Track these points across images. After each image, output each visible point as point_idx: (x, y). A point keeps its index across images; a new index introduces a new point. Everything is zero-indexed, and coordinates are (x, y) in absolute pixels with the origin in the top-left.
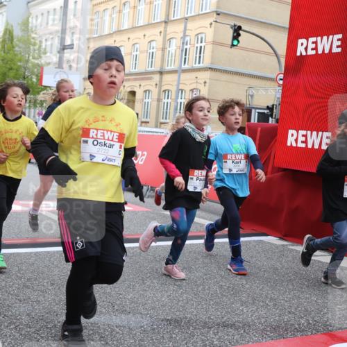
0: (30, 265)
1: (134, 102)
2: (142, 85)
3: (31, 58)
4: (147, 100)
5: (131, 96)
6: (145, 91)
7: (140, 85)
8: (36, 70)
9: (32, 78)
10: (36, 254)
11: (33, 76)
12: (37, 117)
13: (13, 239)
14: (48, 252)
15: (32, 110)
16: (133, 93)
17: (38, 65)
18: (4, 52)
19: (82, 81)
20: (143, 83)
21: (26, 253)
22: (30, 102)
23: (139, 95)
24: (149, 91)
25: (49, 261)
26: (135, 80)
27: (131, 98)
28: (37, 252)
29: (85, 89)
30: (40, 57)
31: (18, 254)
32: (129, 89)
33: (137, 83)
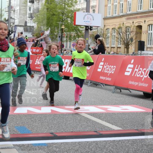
0: (76, 151)
1: (141, 33)
2: (147, 20)
3: (66, 6)
4: (150, 32)
5: (138, 29)
6: (149, 25)
7: (145, 21)
8: (70, 14)
9: (68, 20)
10: (79, 143)
11: (69, 19)
12: (72, 47)
13: (62, 132)
14: (88, 142)
15: (69, 43)
16: (140, 27)
17: (72, 11)
18: (48, 4)
19: (103, 20)
20: (147, 19)
21: (72, 142)
22: (67, 37)
23: (144, 28)
24: (152, 25)
25: (89, 148)
26: (141, 17)
27: (139, 30)
28: (80, 142)
29: (105, 26)
30: (73, 5)
31: (67, 143)
32: (137, 24)
33: (142, 20)
